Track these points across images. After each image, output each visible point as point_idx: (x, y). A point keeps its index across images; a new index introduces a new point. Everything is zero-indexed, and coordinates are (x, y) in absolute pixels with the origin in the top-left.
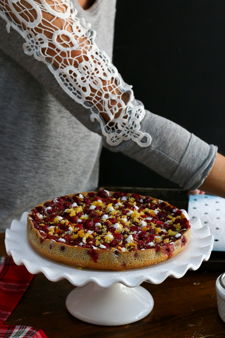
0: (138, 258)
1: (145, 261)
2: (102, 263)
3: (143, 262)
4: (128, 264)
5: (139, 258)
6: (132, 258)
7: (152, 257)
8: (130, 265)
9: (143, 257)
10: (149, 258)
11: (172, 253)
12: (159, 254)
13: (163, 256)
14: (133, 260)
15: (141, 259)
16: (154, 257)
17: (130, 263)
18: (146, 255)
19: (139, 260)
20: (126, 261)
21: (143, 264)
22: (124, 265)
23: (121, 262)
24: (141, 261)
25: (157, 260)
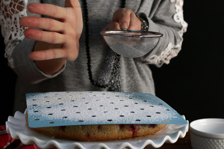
0: (101, 130)
1: (108, 134)
2: (69, 132)
3: (106, 134)
4: (92, 135)
5: (103, 131)
6: (95, 129)
7: (115, 131)
8: (94, 136)
9: (107, 130)
10: (112, 132)
11: (138, 131)
12: (123, 130)
13: (127, 132)
14: (97, 131)
15: (104, 132)
16: (117, 131)
17: (94, 134)
18: (110, 128)
19: (103, 132)
20: (90, 132)
21: (106, 136)
22: (88, 135)
23: (85, 132)
24: (105, 133)
25: (121, 135)
